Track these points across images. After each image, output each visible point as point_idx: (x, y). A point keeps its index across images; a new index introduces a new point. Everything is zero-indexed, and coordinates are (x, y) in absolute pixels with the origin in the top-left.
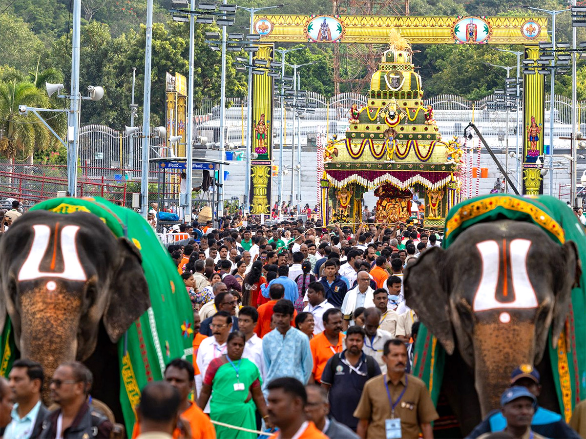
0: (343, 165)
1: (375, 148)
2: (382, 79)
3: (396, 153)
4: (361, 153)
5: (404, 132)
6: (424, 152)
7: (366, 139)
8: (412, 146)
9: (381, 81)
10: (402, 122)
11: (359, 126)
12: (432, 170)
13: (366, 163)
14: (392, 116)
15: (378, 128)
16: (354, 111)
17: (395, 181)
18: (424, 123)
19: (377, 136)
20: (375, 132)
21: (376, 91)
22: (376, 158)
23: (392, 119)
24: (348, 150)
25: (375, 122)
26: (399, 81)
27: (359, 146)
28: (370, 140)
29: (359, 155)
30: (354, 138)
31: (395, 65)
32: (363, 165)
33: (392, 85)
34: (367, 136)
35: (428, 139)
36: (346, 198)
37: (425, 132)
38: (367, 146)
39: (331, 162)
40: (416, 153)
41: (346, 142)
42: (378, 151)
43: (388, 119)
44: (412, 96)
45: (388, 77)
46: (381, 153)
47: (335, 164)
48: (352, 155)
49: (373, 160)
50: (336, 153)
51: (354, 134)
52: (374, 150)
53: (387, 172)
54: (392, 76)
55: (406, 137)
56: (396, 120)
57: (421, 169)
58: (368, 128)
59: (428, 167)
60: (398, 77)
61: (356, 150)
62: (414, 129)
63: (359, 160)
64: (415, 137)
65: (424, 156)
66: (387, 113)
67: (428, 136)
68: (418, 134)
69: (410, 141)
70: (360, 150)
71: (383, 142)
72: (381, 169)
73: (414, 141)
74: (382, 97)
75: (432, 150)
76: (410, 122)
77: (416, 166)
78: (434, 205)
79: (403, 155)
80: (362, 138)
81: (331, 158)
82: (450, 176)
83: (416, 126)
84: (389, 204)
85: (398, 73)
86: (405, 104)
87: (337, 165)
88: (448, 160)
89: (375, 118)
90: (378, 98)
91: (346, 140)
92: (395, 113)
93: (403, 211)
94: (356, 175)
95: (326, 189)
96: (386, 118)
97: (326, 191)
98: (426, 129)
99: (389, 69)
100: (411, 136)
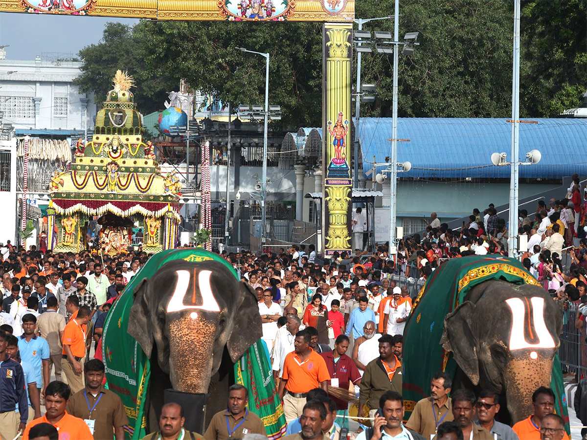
0: (68, 194)
1: (98, 179)
2: (107, 116)
3: (118, 185)
4: (86, 183)
5: (126, 165)
6: (144, 184)
7: (91, 172)
8: (133, 178)
9: (105, 118)
10: (124, 156)
11: (84, 159)
12: (151, 200)
13: (90, 193)
14: (114, 150)
15: (102, 161)
16: (79, 145)
17: (116, 211)
18: (145, 158)
19: (100, 169)
20: (99, 165)
21: (101, 127)
22: (99, 189)
23: (115, 153)
24: (73, 181)
25: (99, 156)
26: (122, 118)
27: (83, 178)
28: (94, 172)
29: (83, 185)
30: (80, 170)
31: (119, 103)
32: (87, 195)
33: (115, 122)
34: (91, 168)
35: (148, 172)
36: (71, 226)
37: (145, 166)
38: (91, 178)
39: (57, 192)
40: (136, 184)
41: (71, 174)
42: (101, 182)
43: (112, 153)
44: (134, 132)
45: (112, 115)
46: (104, 184)
47: (61, 193)
48: (77, 185)
49: (96, 191)
50: (62, 184)
51: (79, 166)
52: (97, 181)
53: (109, 202)
54: (116, 113)
55: (127, 169)
56: (118, 154)
57: (140, 200)
58: (92, 161)
59: (148, 197)
60: (122, 114)
61: (80, 181)
62: (135, 163)
63: (84, 191)
64: (136, 170)
65: (144, 188)
66: (111, 147)
67: (148, 170)
68: (138, 168)
69: (131, 174)
70: (84, 181)
72: (103, 199)
73: (135, 174)
74: (106, 133)
75: (152, 182)
76: (131, 157)
77: (136, 197)
78: (152, 233)
79: (124, 186)
80: (86, 170)
81: (57, 188)
82: (167, 206)
83: (137, 160)
84: (111, 232)
85: (121, 111)
86: (127, 140)
87: (62, 195)
88: (166, 192)
89: (100, 152)
90: (102, 134)
91: (71, 172)
92: (117, 148)
93: (124, 238)
94: (81, 204)
95: (53, 216)
96: (110, 152)
97: (53, 218)
98: (146, 163)
99: (113, 107)
100: (132, 169)
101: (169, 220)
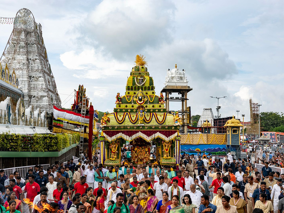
0: (113, 127)
1: (132, 117)
2: (134, 80)
3: (144, 120)
4: (124, 120)
5: (148, 108)
6: (161, 119)
7: (126, 113)
8: (153, 116)
10: (146, 103)
11: (121, 105)
12: (166, 129)
13: (127, 126)
14: (140, 99)
15: (133, 106)
16: (118, 97)
17: (144, 137)
18: (158, 103)
19: (132, 111)
20: (131, 108)
21: (130, 86)
22: (132, 123)
23: (140, 101)
24: (116, 119)
25: (131, 103)
26: (143, 81)
27: (122, 116)
28: (128, 113)
29: (122, 121)
30: (119, 112)
31: (140, 72)
32: (125, 127)
33: (139, 83)
34: (127, 110)
35: (162, 112)
36: (115, 147)
37: (160, 108)
38: (127, 116)
39: (105, 125)
40: (156, 119)
42: (134, 119)
43: (138, 101)
44: (150, 89)
45: (137, 79)
46: (135, 120)
47: (108, 127)
48: (118, 121)
49: (131, 124)
50: (108, 121)
51: (118, 110)
52: (131, 118)
53: (139, 131)
54: (139, 78)
55: (149, 111)
56: (142, 102)
57: (160, 129)
58: (126, 106)
59: (164, 127)
60: (143, 78)
61: (120, 119)
62: (153, 106)
63: (123, 125)
64: (154, 111)
65: (161, 121)
66: (138, 97)
67: (162, 110)
68: (156, 109)
69: (152, 113)
70: (123, 118)
71: (136, 114)
72: (136, 129)
74: (134, 90)
75: (166, 118)
76: (150, 103)
77: (156, 127)
78: (167, 150)
79: (148, 121)
80: (124, 112)
81: (106, 123)
82: (177, 132)
83: (154, 105)
84: (138, 149)
85: (142, 76)
86: (147, 93)
87: (109, 128)
88: (176, 123)
89: (130, 101)
90: (131, 90)
91: (114, 113)
92: (142, 97)
93: (146, 153)
94: (121, 133)
95: (103, 142)
96: (137, 100)
97: (103, 144)
98: (160, 106)
99: (137, 75)
100: (151, 111)
101: (179, 141)
